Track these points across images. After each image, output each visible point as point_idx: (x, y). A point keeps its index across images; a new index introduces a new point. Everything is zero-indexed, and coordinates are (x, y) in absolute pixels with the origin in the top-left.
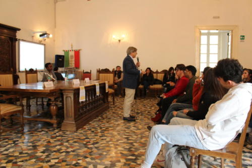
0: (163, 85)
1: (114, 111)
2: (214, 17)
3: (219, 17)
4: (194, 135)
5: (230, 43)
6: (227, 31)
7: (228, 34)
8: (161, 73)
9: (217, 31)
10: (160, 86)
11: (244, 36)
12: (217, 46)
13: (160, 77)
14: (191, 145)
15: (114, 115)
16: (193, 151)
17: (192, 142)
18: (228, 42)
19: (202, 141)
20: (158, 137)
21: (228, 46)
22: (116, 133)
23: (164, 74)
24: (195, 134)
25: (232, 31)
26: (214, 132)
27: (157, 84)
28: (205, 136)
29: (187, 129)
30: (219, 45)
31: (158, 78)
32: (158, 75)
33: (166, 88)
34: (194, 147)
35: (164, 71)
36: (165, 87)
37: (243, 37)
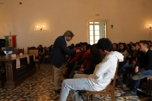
1: (39, 73)
2: (96, 15)
3: (99, 15)
4: (88, 84)
5: (105, 29)
7: (104, 24)
9: (98, 23)
11: (112, 25)
12: (99, 31)
14: (87, 89)
15: (40, 75)
16: (88, 93)
17: (87, 87)
18: (105, 28)
19: (92, 87)
20: (67, 86)
21: (105, 31)
22: (41, 86)
24: (88, 83)
25: (106, 23)
26: (99, 81)
28: (94, 83)
29: (83, 80)
34: (88, 90)
37: (112, 26)
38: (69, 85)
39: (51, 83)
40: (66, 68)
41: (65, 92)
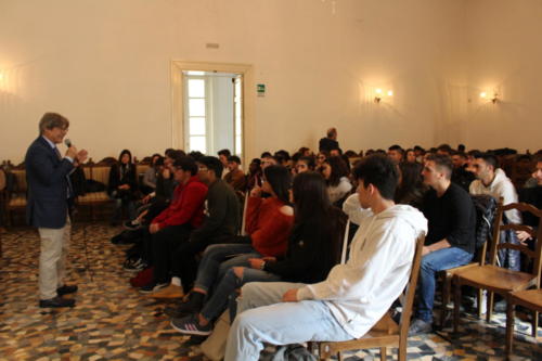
0: (109, 194)
2: (209, 46)
3: (217, 46)
4: (328, 319)
5: (238, 100)
6: (232, 75)
7: (233, 80)
8: (99, 165)
10: (102, 196)
11: (263, 86)
12: (203, 101)
13: (100, 174)
14: (323, 337)
16: (327, 349)
17: (325, 331)
18: (235, 96)
19: (346, 327)
21: (235, 103)
23: (109, 168)
24: (330, 316)
25: (243, 76)
26: (368, 303)
27: (94, 191)
28: (350, 315)
30: (206, 98)
31: (95, 178)
32: (94, 169)
33: (119, 201)
34: (330, 339)
35: (108, 161)
36: (117, 197)
37: (262, 88)
38: (263, 332)
39: (96, 317)
40: (112, 245)
41: (248, 356)
